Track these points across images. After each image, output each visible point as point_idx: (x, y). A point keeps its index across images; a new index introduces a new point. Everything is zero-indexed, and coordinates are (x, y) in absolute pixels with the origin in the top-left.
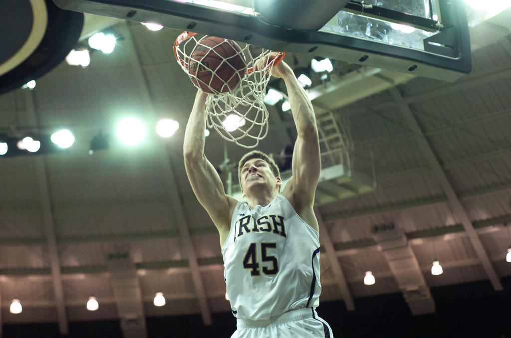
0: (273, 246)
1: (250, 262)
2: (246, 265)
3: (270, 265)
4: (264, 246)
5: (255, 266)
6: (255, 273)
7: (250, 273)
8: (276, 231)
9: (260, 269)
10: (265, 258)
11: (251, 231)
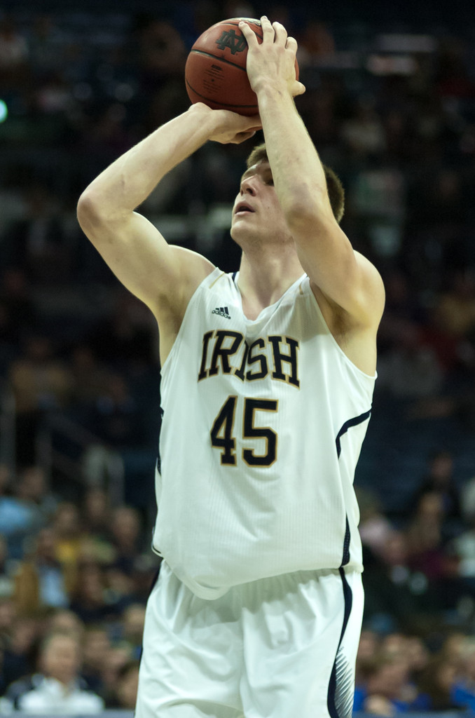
0: (270, 405)
1: (221, 434)
2: (215, 442)
3: (259, 447)
4: (252, 405)
5: (228, 443)
6: (228, 459)
7: (219, 459)
8: (278, 375)
9: (238, 452)
10: (250, 432)
11: (233, 371)
